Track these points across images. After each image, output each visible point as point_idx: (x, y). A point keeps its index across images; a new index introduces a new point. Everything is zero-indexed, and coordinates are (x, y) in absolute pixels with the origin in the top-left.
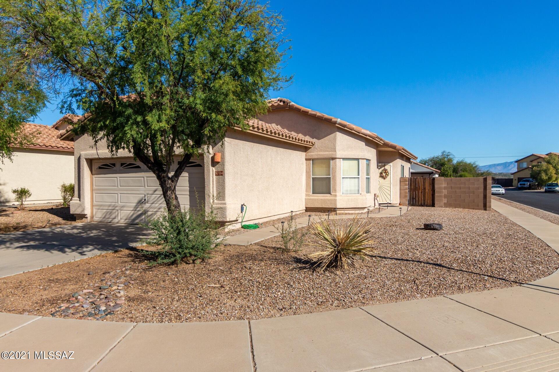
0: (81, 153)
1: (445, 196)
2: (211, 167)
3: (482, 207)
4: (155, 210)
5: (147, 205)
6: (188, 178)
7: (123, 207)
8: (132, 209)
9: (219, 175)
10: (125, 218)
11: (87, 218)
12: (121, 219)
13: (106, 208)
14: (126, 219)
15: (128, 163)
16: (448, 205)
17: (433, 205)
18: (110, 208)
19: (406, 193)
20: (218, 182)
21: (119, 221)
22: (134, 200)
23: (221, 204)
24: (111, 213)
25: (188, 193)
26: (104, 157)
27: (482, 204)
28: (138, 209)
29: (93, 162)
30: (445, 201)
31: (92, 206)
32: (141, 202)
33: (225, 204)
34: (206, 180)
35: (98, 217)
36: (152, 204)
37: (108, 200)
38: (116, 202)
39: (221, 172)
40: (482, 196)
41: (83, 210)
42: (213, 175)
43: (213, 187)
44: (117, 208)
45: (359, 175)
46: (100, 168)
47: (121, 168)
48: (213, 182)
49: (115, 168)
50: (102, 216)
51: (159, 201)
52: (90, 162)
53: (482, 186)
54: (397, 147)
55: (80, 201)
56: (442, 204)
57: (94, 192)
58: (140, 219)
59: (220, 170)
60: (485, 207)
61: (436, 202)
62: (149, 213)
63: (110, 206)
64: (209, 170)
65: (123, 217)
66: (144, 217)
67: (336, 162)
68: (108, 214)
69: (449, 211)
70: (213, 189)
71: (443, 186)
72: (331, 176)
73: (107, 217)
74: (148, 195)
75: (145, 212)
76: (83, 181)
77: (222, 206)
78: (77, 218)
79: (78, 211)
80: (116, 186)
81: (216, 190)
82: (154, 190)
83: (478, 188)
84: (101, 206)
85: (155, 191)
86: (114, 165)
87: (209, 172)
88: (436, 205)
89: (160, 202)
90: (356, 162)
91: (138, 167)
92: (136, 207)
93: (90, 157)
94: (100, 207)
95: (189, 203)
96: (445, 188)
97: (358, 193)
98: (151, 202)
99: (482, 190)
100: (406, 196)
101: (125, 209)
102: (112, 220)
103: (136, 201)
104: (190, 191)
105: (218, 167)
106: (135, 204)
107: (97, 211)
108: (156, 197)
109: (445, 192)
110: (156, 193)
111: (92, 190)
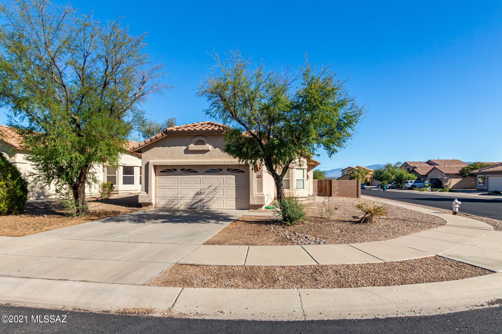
0: (150, 161)
1: (337, 191)
2: (254, 173)
4: (209, 199)
5: (203, 196)
6: (234, 179)
7: (182, 197)
8: (190, 199)
9: (259, 177)
10: (184, 204)
11: (152, 205)
12: (181, 205)
13: (169, 198)
14: (185, 205)
15: (187, 169)
16: (339, 195)
18: (172, 198)
19: (316, 188)
20: (258, 182)
21: (179, 207)
22: (192, 193)
23: (260, 194)
24: (173, 201)
25: (235, 188)
26: (170, 164)
27: (356, 195)
28: (195, 199)
29: (157, 167)
30: (337, 193)
31: (156, 197)
32: (197, 194)
33: (263, 194)
34: (250, 180)
35: (162, 203)
36: (207, 195)
37: (170, 193)
38: (176, 195)
39: (261, 176)
40: (356, 190)
41: (151, 200)
42: (255, 177)
43: (255, 185)
44: (177, 198)
45: (304, 178)
46: (162, 172)
47: (182, 172)
48: (255, 181)
49: (176, 172)
50: (165, 203)
51: (213, 193)
52: (155, 167)
53: (356, 185)
54: (318, 162)
55: (147, 193)
56: (336, 195)
57: (157, 188)
58: (197, 205)
59: (259, 174)
60: (358, 196)
62: (204, 201)
63: (171, 197)
64: (253, 174)
65: (183, 204)
66: (200, 203)
67: (293, 170)
68: (171, 201)
69: (341, 199)
70: (255, 186)
71: (336, 185)
72: (290, 179)
73: (169, 204)
74: (204, 190)
75: (201, 201)
76: (150, 181)
77: (261, 196)
78: (143, 205)
79: (147, 201)
80: (176, 184)
81: (257, 186)
82: (208, 186)
83: (354, 186)
84: (164, 197)
85: (210, 187)
86: (175, 170)
87: (253, 176)
88: (332, 195)
89: (213, 194)
90: (302, 170)
91: (196, 172)
92: (194, 198)
93: (155, 164)
94: (163, 198)
95: (235, 194)
96: (337, 186)
97: (304, 188)
98: (206, 194)
99: (356, 187)
100: (316, 191)
101: (184, 198)
102: (173, 207)
103: (194, 193)
104: (236, 187)
105: (258, 173)
106: (193, 196)
107: (161, 201)
108: (210, 191)
109: (337, 188)
110: (210, 188)
111: (156, 186)
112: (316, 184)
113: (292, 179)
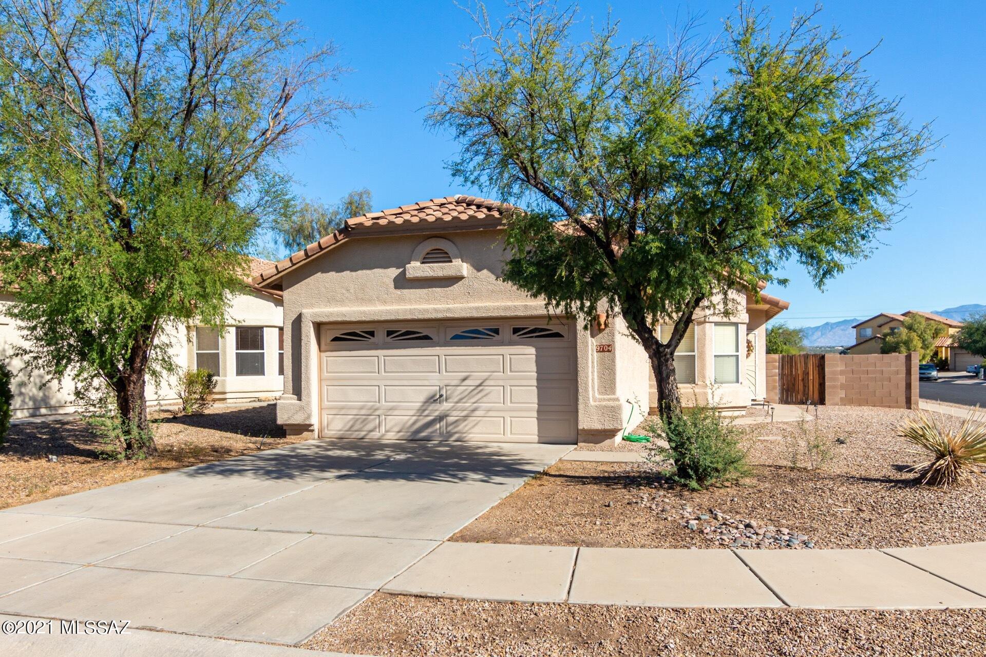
0: (304, 311)
1: (842, 387)
2: (590, 339)
3: (904, 404)
4: (464, 413)
5: (446, 406)
6: (534, 357)
7: (391, 409)
8: (412, 413)
9: (603, 351)
10: (397, 429)
11: (312, 431)
12: (387, 431)
13: (355, 412)
14: (399, 432)
15: (404, 330)
16: (848, 401)
17: (822, 401)
18: (363, 412)
19: (774, 381)
20: (602, 363)
21: (383, 435)
22: (417, 397)
23: (609, 400)
24: (365, 420)
25: (535, 383)
26: (358, 319)
27: (903, 399)
28: (426, 413)
29: (323, 328)
30: (842, 394)
31: (321, 409)
32: (432, 400)
33: (618, 400)
34: (580, 360)
35: (336, 427)
36: (457, 402)
37: (357, 398)
38: (376, 402)
39: (609, 346)
40: (903, 385)
41: (309, 417)
42: (592, 350)
43: (593, 373)
44: (377, 413)
45: (737, 350)
46: (336, 339)
47: (389, 339)
48: (593, 362)
49: (372, 340)
50: (345, 425)
51: (473, 396)
52: (319, 327)
53: (903, 369)
54: (780, 304)
55: (300, 399)
56: (837, 400)
57: (324, 383)
58: (430, 430)
59: (604, 342)
60: (909, 404)
61: (827, 397)
62: (451, 419)
63: (362, 408)
64: (587, 342)
65: (392, 428)
66: (438, 426)
67: (704, 328)
68: (360, 421)
69: (854, 412)
70: (593, 375)
71: (839, 369)
72: (696, 353)
73: (355, 428)
74: (448, 388)
75: (441, 418)
76: (307, 366)
77: (611, 403)
78: (288, 432)
79: (298, 419)
80: (375, 372)
81: (598, 376)
82: (462, 378)
83: (897, 373)
84: (342, 408)
85: (464, 379)
86: (372, 334)
87: (587, 346)
88: (827, 401)
89: (473, 400)
90: (733, 328)
91: (427, 338)
92: (421, 411)
93: (319, 320)
94: (340, 411)
95: (536, 400)
96: (842, 373)
97: (737, 381)
98: (456, 400)
99: (903, 375)
100: (774, 388)
101: (396, 413)
102: (366, 435)
103: (422, 398)
104: (538, 380)
105: (602, 338)
106: (421, 404)
107: (333, 419)
108: (466, 390)
109: (842, 379)
110: (466, 383)
111: (321, 380)
112: (775, 368)
113: (702, 354)
